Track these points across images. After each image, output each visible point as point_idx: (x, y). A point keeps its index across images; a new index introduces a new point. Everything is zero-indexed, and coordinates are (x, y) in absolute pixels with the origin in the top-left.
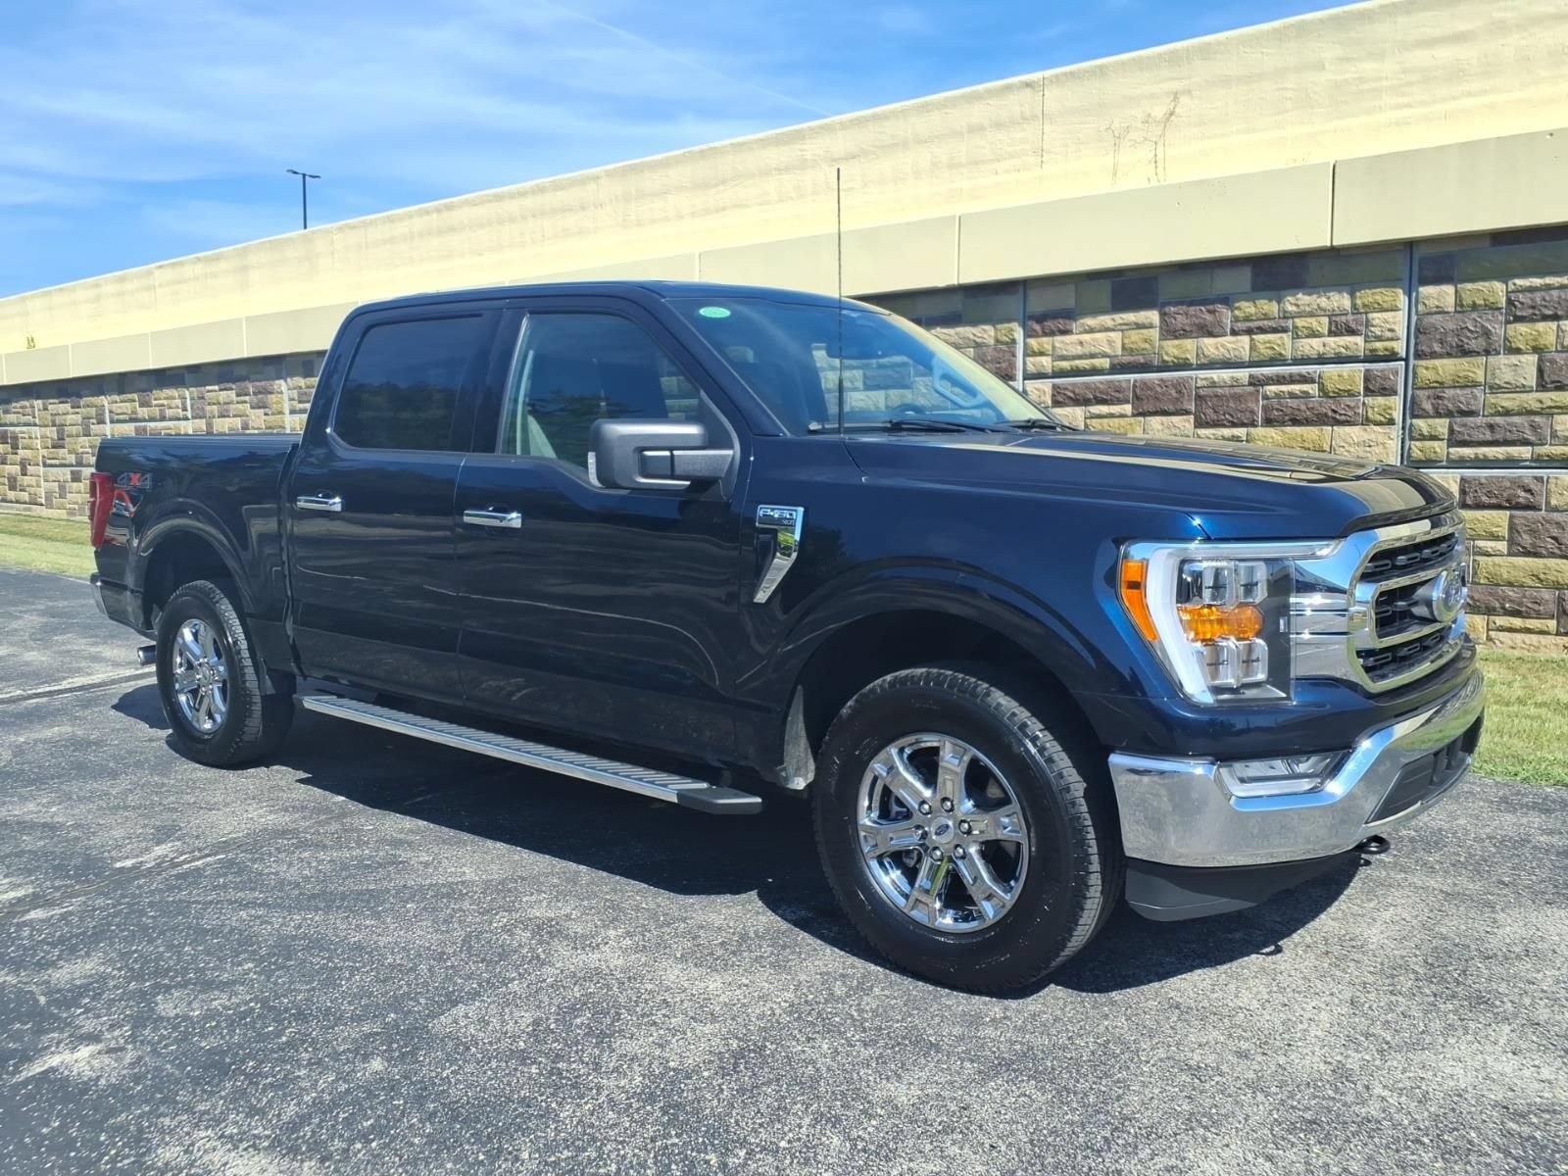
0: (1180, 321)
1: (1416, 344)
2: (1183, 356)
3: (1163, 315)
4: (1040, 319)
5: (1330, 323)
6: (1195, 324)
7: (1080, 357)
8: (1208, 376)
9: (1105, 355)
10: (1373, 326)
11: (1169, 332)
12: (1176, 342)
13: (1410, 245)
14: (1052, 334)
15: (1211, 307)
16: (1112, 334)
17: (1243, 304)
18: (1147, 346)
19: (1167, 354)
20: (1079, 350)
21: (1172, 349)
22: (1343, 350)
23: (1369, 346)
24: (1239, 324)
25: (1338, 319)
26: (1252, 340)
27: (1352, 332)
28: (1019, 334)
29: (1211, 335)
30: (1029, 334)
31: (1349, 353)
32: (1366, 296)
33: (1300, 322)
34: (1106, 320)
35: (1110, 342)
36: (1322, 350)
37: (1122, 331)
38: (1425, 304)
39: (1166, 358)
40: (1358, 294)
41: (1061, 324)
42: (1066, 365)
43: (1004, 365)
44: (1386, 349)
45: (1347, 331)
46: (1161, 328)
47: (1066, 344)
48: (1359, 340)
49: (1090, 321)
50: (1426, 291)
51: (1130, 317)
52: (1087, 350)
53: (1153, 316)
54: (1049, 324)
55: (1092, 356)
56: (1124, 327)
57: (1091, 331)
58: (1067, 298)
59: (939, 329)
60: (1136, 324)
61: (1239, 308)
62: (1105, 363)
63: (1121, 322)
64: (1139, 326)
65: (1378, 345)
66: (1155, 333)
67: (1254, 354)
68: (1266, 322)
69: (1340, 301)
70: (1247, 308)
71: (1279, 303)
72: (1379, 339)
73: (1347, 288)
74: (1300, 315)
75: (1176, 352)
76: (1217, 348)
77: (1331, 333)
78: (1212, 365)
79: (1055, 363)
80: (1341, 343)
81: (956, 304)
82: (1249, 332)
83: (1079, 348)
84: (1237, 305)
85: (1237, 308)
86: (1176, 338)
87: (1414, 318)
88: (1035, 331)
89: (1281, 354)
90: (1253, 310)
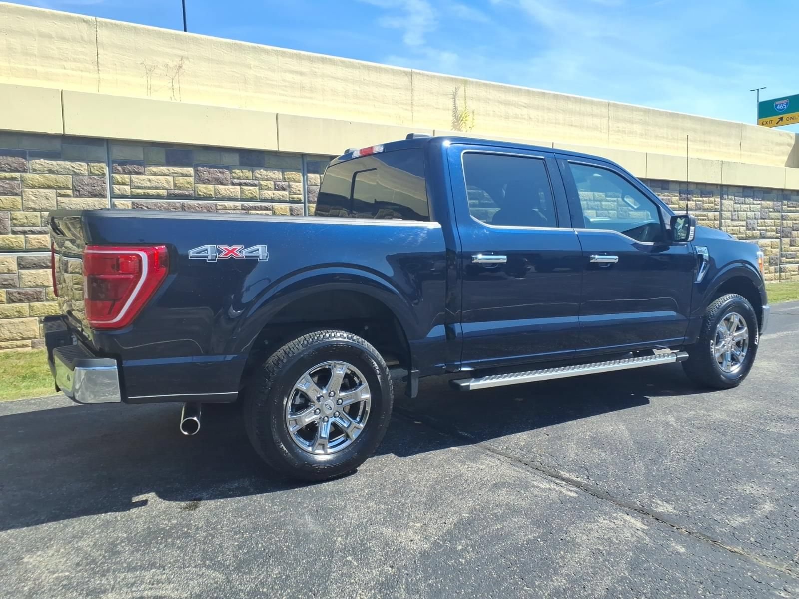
0: (206, 175)
1: (308, 197)
2: (209, 193)
3: (196, 171)
4: (122, 163)
5: (275, 184)
6: (214, 178)
7: (149, 188)
8: (222, 204)
9: (164, 188)
10: (292, 188)
11: (200, 180)
12: (204, 185)
13: (303, 155)
14: (130, 173)
15: (221, 170)
16: (168, 177)
17: (237, 171)
18: (189, 186)
19: (200, 191)
20: (148, 184)
21: (202, 189)
22: (281, 197)
23: (291, 196)
24: (235, 180)
25: (278, 183)
26: (241, 188)
27: (284, 189)
28: (106, 170)
29: (222, 184)
30: (113, 171)
31: (284, 199)
32: (289, 174)
33: (263, 183)
34: (164, 169)
35: (167, 182)
36: (272, 196)
37: (173, 176)
38: (310, 181)
39: (200, 193)
40: (285, 173)
41: (135, 168)
42: (140, 191)
43: (98, 188)
44: (298, 198)
45: (282, 189)
46: (195, 177)
47: (141, 180)
48: (287, 193)
49: (154, 169)
50: (310, 175)
51: (178, 169)
52: (154, 184)
53: (191, 170)
54: (128, 167)
55: (157, 188)
56: (176, 175)
57: (155, 174)
58: (139, 154)
59: (42, 160)
60: (182, 173)
61: (234, 173)
62: (164, 192)
63: (173, 172)
64: (183, 175)
65: (295, 196)
66: (192, 179)
67: (243, 195)
68: (248, 181)
69: (278, 175)
70: (238, 173)
71: (253, 172)
72: (295, 193)
73: (281, 170)
74: (262, 179)
75: (205, 191)
76: (226, 190)
77: (275, 189)
78: (223, 199)
79: (133, 190)
80: (281, 194)
81: (57, 146)
82: (240, 184)
83: (148, 183)
84: (234, 171)
85: (233, 172)
86: (204, 183)
87: (306, 186)
88: (118, 170)
89: (255, 196)
90: (241, 175)
